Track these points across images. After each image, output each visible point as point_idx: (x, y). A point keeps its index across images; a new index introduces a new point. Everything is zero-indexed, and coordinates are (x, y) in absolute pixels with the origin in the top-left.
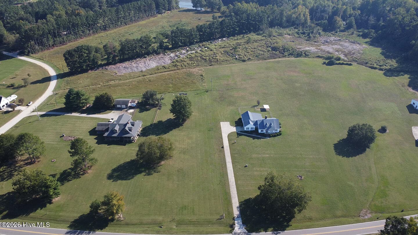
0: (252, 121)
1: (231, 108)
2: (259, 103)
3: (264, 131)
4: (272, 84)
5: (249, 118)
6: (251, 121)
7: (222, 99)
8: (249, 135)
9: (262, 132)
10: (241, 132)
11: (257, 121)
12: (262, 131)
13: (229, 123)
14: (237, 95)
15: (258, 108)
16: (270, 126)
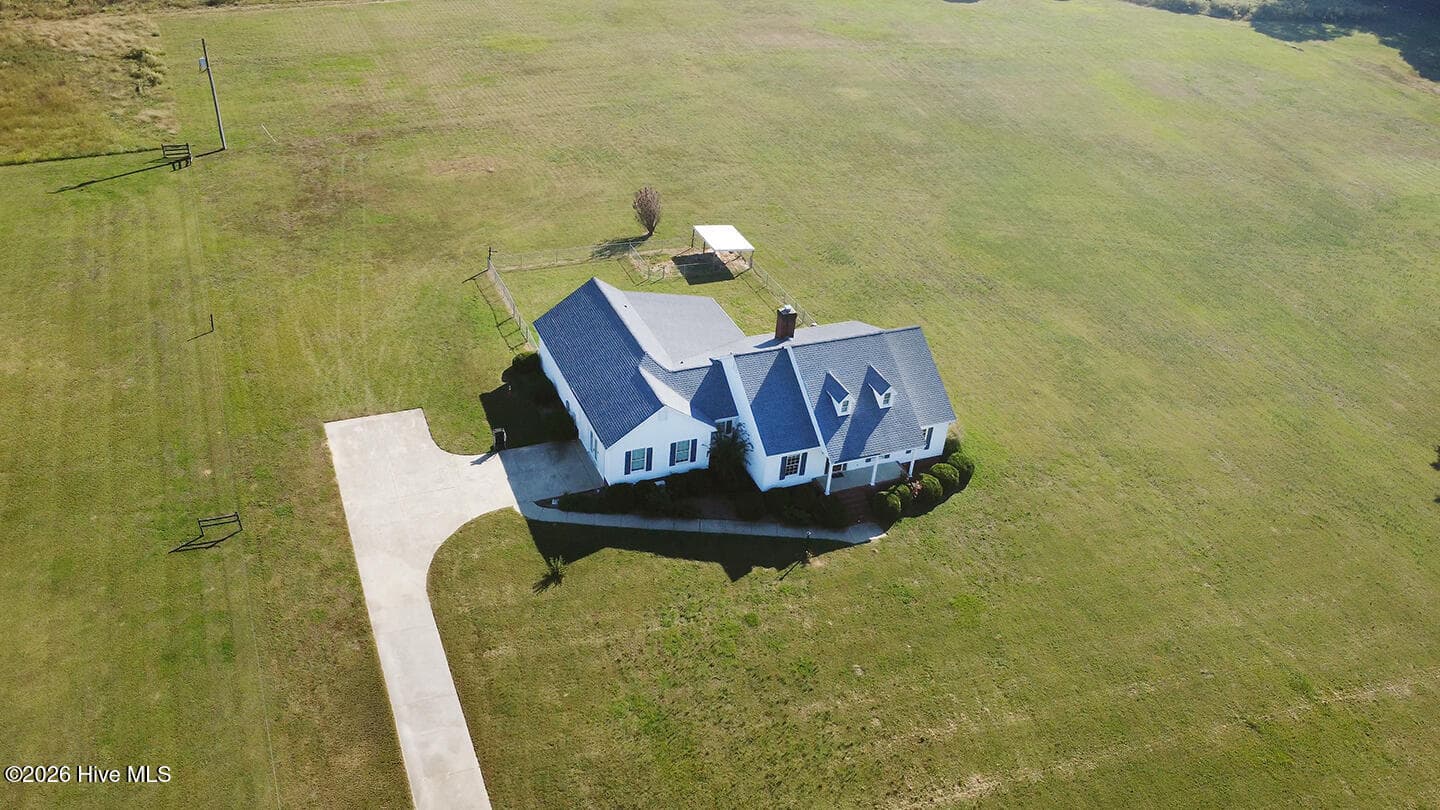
0: (672, 377)
1: (417, 274)
2: (648, 217)
3: (817, 462)
4: (683, 97)
5: (639, 352)
6: (657, 368)
7: (325, 210)
8: (663, 525)
9: (793, 480)
10: (568, 503)
11: (717, 367)
12: (787, 469)
13: (416, 419)
14: (452, 175)
15: (655, 259)
16: (868, 409)
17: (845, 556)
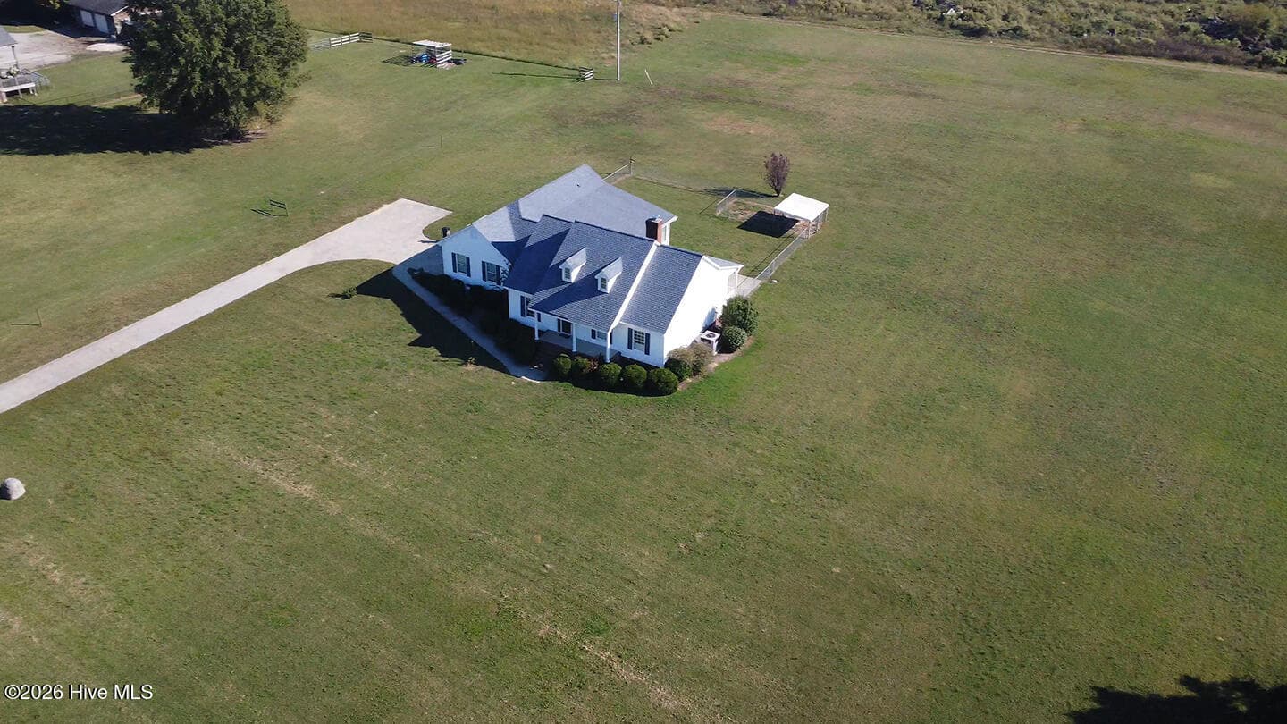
0: (520, 222)
13: (441, 214)
15: (748, 207)
16: (590, 286)
17: (491, 374)
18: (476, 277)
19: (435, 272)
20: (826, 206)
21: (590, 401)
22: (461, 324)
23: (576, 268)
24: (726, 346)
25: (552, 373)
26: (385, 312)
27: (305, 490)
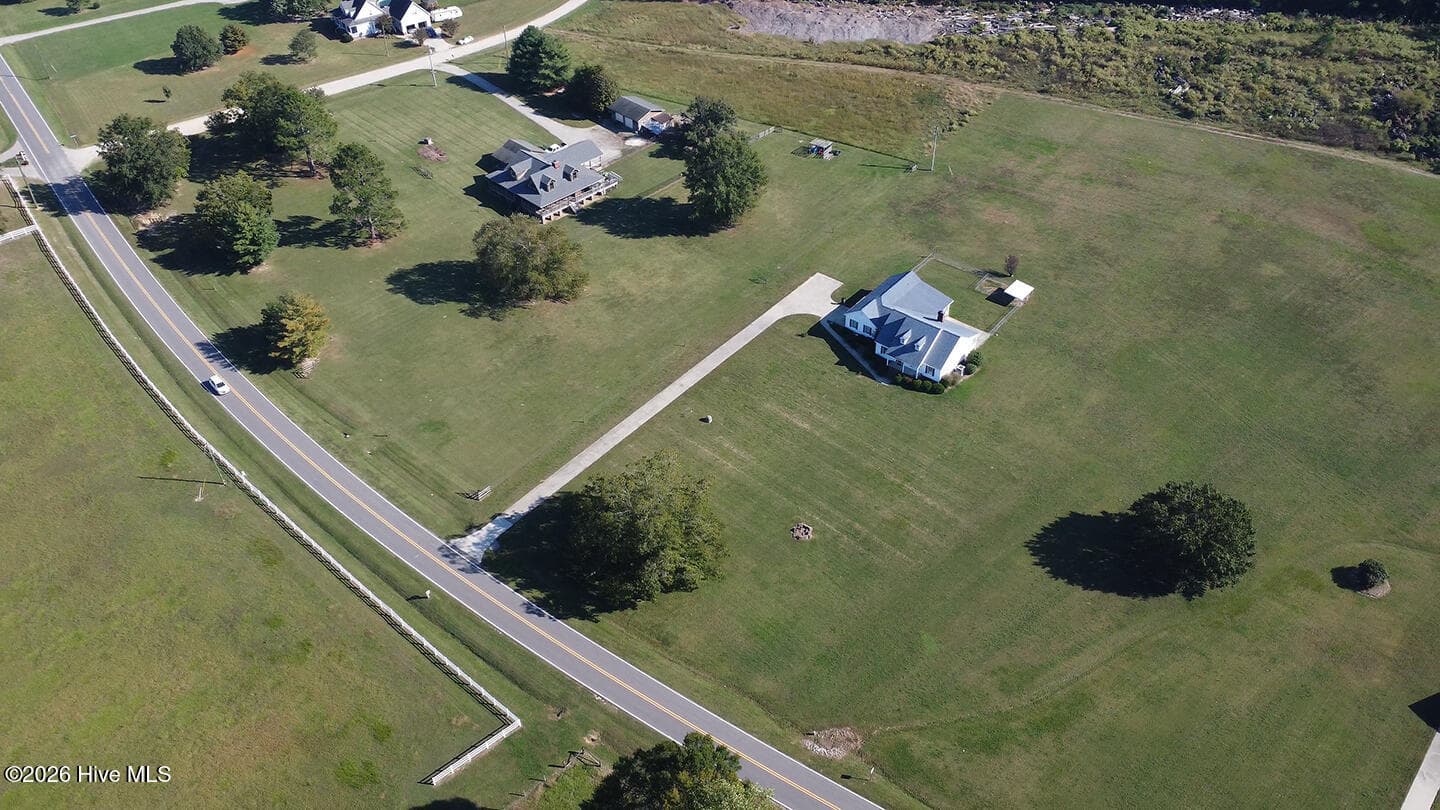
0: (882, 307)
1: (912, 247)
2: (1012, 268)
6: (879, 303)
7: (923, 210)
8: (845, 345)
9: (884, 356)
11: (898, 313)
12: (883, 350)
13: (838, 285)
14: (988, 217)
15: (993, 284)
16: (911, 347)
17: (869, 380)
18: (860, 330)
19: (840, 323)
20: (1032, 289)
21: (909, 394)
22: (854, 353)
23: (907, 339)
24: (967, 372)
25: (894, 382)
26: (820, 345)
27: (806, 426)
